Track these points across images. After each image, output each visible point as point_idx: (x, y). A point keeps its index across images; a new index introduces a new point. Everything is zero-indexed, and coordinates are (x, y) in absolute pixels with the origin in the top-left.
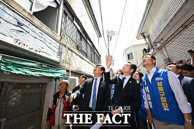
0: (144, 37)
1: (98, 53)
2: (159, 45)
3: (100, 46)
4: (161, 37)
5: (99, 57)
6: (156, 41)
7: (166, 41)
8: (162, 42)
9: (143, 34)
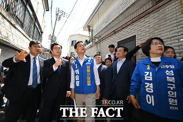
0: (89, 30)
2: (97, 40)
3: (44, 22)
4: (100, 34)
5: (41, 34)
6: (96, 37)
7: (102, 38)
8: (100, 38)
9: (89, 27)
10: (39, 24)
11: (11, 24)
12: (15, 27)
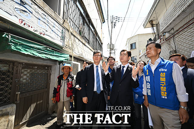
0: (152, 26)
1: (100, 40)
2: (167, 35)
3: (102, 33)
5: (101, 45)
6: (165, 31)
7: (177, 31)
8: (172, 32)
10: (99, 37)
11: (83, 43)
12: (85, 45)
